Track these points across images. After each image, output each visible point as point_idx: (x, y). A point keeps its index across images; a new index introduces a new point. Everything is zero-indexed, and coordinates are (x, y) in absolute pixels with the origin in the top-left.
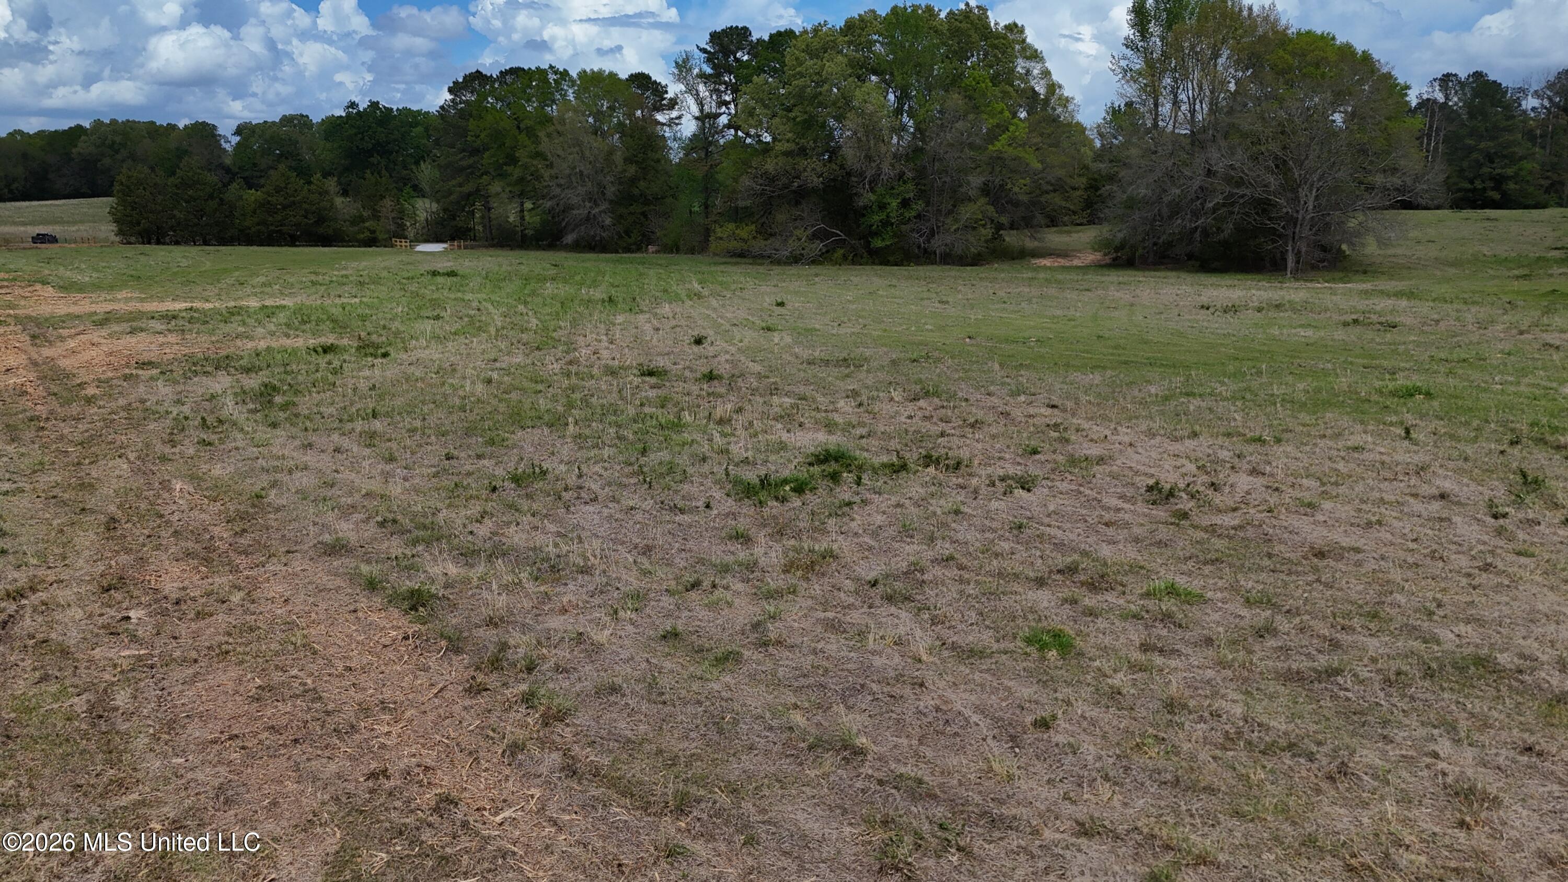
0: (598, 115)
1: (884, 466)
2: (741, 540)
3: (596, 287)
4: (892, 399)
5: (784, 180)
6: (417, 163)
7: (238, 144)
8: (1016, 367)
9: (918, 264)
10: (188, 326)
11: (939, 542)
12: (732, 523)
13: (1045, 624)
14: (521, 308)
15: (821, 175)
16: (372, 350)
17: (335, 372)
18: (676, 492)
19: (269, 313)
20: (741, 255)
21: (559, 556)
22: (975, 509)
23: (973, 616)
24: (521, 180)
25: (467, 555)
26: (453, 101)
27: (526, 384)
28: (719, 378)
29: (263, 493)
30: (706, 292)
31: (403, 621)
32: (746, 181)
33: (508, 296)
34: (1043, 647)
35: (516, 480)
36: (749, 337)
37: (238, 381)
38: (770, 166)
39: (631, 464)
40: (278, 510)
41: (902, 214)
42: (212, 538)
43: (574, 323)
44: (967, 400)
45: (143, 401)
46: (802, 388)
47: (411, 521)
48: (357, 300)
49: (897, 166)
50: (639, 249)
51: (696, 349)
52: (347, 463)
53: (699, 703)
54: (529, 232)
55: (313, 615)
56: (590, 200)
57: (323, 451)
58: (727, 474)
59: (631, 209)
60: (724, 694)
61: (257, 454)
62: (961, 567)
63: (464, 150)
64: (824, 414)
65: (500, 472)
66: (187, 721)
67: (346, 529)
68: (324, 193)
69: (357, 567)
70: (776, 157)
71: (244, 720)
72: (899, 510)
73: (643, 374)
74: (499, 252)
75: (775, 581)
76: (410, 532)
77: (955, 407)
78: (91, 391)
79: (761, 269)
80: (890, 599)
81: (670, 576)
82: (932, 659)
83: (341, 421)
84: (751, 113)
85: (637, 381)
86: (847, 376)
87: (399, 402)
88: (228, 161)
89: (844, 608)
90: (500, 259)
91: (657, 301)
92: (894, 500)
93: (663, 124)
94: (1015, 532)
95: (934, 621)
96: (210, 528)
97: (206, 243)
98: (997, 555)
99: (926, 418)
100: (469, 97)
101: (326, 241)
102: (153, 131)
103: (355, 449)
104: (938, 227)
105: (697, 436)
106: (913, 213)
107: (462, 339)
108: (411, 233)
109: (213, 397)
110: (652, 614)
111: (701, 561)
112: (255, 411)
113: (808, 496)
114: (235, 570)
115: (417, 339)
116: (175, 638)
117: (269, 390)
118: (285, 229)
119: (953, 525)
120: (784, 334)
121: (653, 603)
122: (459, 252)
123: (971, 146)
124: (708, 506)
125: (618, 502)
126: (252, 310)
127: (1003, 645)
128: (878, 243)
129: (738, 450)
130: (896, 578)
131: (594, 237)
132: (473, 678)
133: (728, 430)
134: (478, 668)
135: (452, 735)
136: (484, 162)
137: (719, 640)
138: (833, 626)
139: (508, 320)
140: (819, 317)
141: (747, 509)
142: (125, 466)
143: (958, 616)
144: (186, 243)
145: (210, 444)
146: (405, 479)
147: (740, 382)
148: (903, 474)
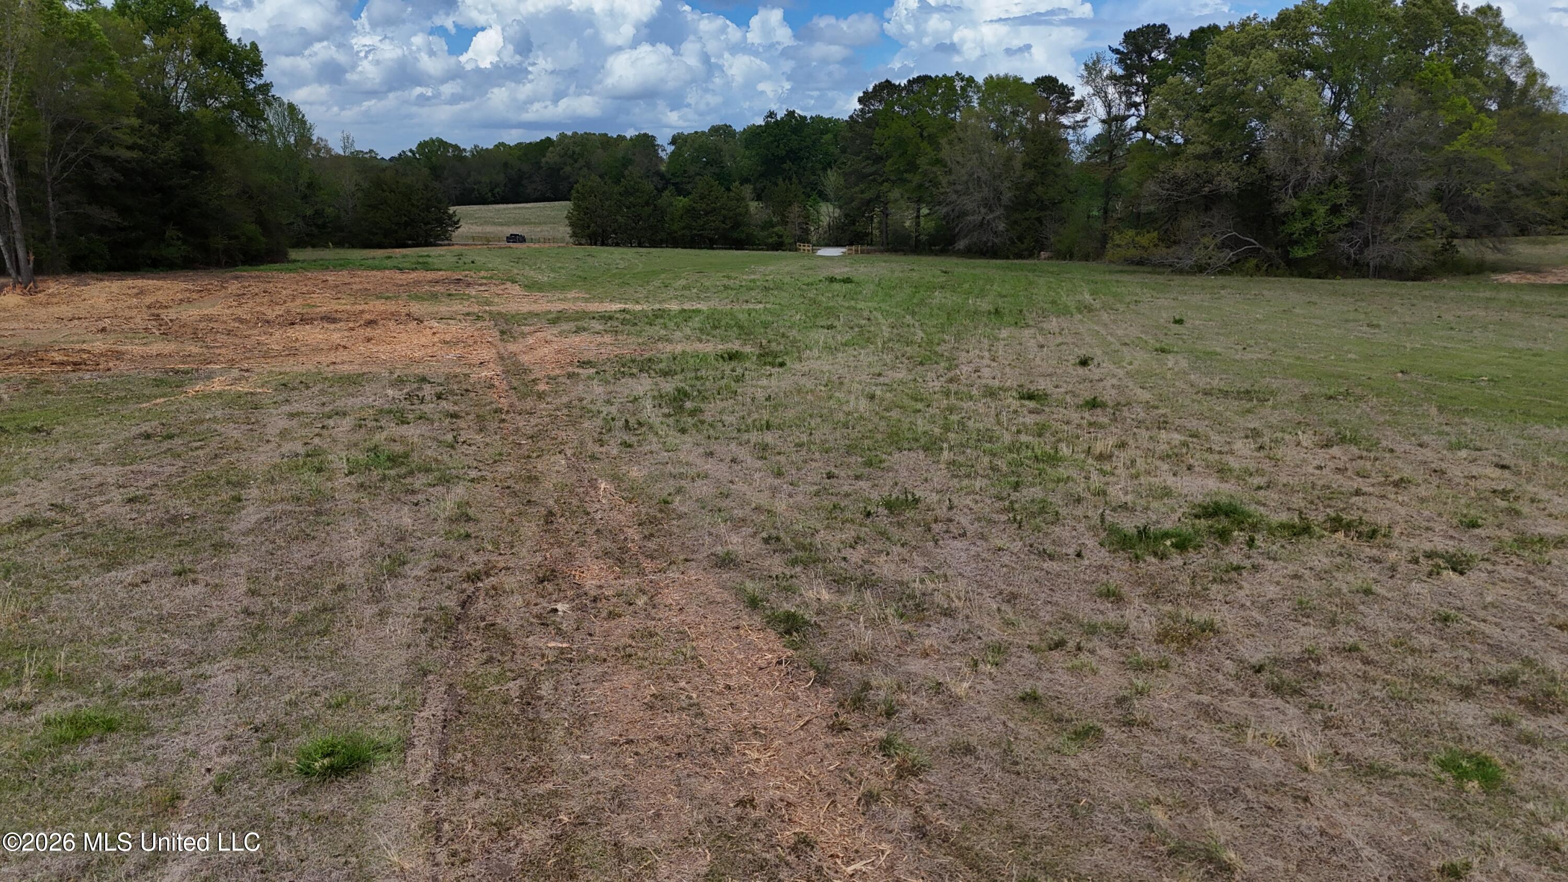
0: (1001, 120)
1: (1282, 526)
2: (1112, 599)
3: (983, 297)
4: (1298, 444)
5: (1195, 185)
6: (824, 169)
7: (673, 152)
8: (1459, 412)
9: (1344, 277)
10: (621, 327)
11: (1342, 628)
12: (1103, 577)
13: (1467, 745)
14: (909, 319)
15: (1237, 180)
16: (770, 359)
17: (738, 380)
18: (1046, 534)
19: (687, 316)
20: (1140, 263)
21: (924, 594)
22: (1389, 590)
23: (1377, 725)
24: (920, 186)
25: (839, 582)
26: (862, 110)
27: (907, 402)
28: (1103, 405)
29: (669, 499)
30: (1097, 305)
31: (778, 645)
32: (1151, 186)
33: (898, 305)
34: (1462, 775)
35: (890, 506)
36: (1140, 358)
37: (657, 384)
38: (1180, 170)
39: (1002, 499)
40: (680, 517)
41: (1331, 222)
42: (626, 539)
43: (958, 337)
44: (1392, 451)
45: (581, 400)
46: (1195, 423)
47: (792, 539)
48: (761, 306)
49: (1329, 169)
50: (1031, 255)
51: (1081, 371)
52: (741, 474)
53: (1054, 779)
54: (923, 238)
55: (702, 627)
56: (985, 206)
57: (721, 460)
58: (1103, 520)
59: (1027, 214)
60: (1081, 773)
61: (667, 459)
62: (1367, 661)
63: (868, 158)
64: (1217, 457)
65: (875, 496)
66: (594, 719)
67: (736, 543)
68: (741, 199)
69: (743, 583)
70: (1187, 160)
71: (639, 726)
72: (1296, 582)
73: (1022, 398)
74: (893, 257)
75: (1147, 652)
76: (790, 551)
77: (1376, 459)
78: (542, 387)
79: (1161, 279)
80: (1277, 689)
81: (1034, 631)
82: (1320, 770)
83: (739, 430)
84: (1163, 115)
85: (1015, 404)
86: (1249, 411)
87: (790, 414)
88: (663, 168)
89: (1221, 692)
90: (894, 265)
91: (1044, 315)
92: (1291, 569)
93: (1069, 127)
94: (1439, 624)
95: (1327, 724)
96: (625, 529)
97: (640, 245)
98: (1413, 651)
99: (1339, 470)
100: (877, 106)
101: (739, 245)
102: (605, 141)
103: (749, 461)
104: (1374, 237)
105: (1073, 473)
106: (1344, 221)
107: (850, 351)
108: (814, 238)
109: (636, 399)
110: (1013, 670)
111: (1067, 618)
112: (669, 415)
113: (1192, 554)
114: (641, 573)
115: (811, 350)
116: (590, 635)
117: (682, 395)
118: (705, 233)
119: (1361, 607)
120: (1179, 357)
121: (1013, 659)
122: (856, 257)
123: (1423, 146)
124: (1079, 555)
125: (986, 540)
126: (672, 314)
127: (1412, 766)
128: (1298, 253)
129: (1116, 493)
130: (1285, 664)
131: (986, 243)
132: (837, 715)
133: (1107, 468)
134: (841, 705)
135: (814, 772)
136: (886, 169)
137: (1080, 712)
138: (1207, 713)
139: (895, 331)
140: (1222, 338)
141: (1121, 563)
142: (563, 462)
143: (1357, 722)
144: (625, 245)
145: (630, 446)
146: (790, 496)
147: (1126, 413)
148: (1306, 538)
